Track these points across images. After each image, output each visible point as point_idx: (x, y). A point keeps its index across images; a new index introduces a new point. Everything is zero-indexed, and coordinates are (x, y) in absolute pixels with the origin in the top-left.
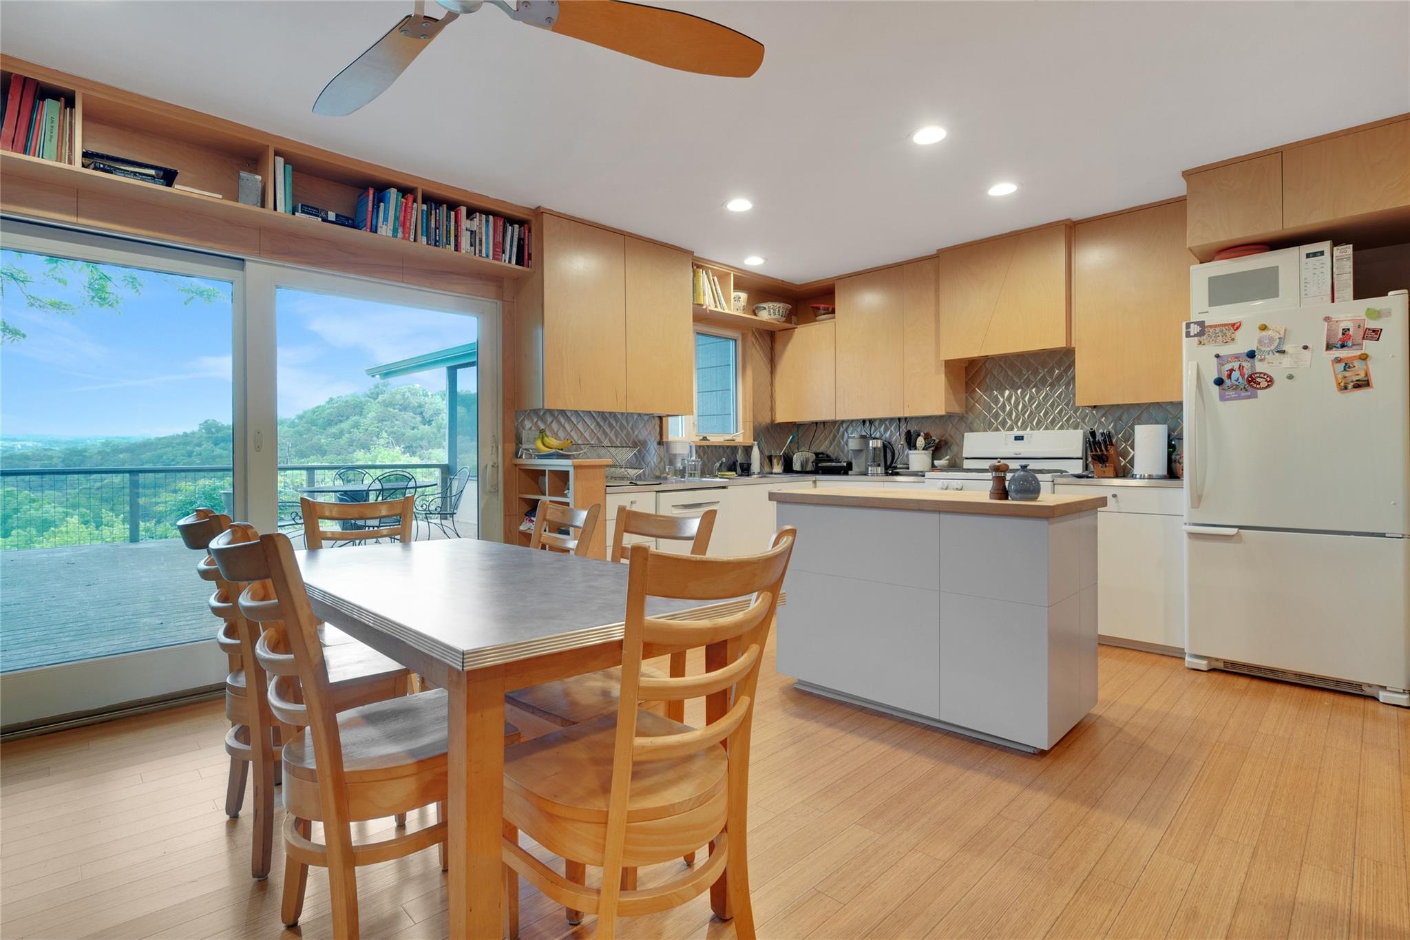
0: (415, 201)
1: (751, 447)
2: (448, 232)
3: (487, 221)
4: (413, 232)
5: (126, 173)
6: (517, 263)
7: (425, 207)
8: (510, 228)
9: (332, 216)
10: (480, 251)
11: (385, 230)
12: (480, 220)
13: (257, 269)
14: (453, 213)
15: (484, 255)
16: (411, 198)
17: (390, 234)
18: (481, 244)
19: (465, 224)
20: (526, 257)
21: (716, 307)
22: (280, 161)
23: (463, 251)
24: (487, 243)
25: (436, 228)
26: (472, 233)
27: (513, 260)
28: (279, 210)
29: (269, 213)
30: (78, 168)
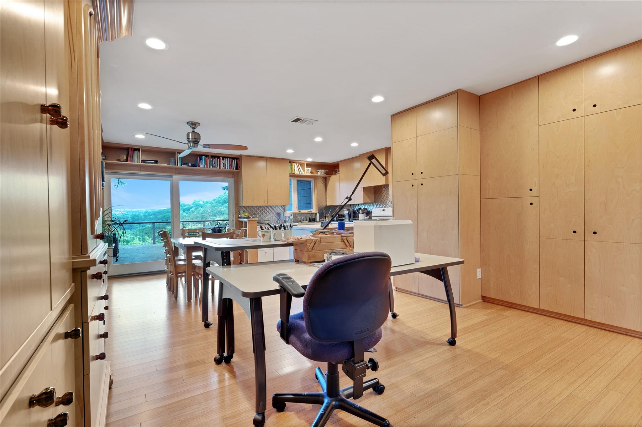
0: (209, 158)
1: (317, 214)
2: (217, 164)
3: (227, 160)
4: (208, 165)
5: (149, 163)
6: (236, 169)
7: (211, 159)
8: (233, 161)
9: (190, 165)
10: (226, 168)
11: (202, 166)
12: (226, 160)
13: (176, 177)
14: (218, 159)
15: (227, 168)
16: (208, 157)
17: (203, 167)
18: (226, 166)
19: (222, 161)
20: (238, 167)
21: (299, 173)
22: (178, 155)
23: (221, 168)
24: (228, 165)
25: (214, 164)
26: (224, 163)
27: (235, 168)
28: (179, 165)
29: (176, 166)
30: (141, 163)
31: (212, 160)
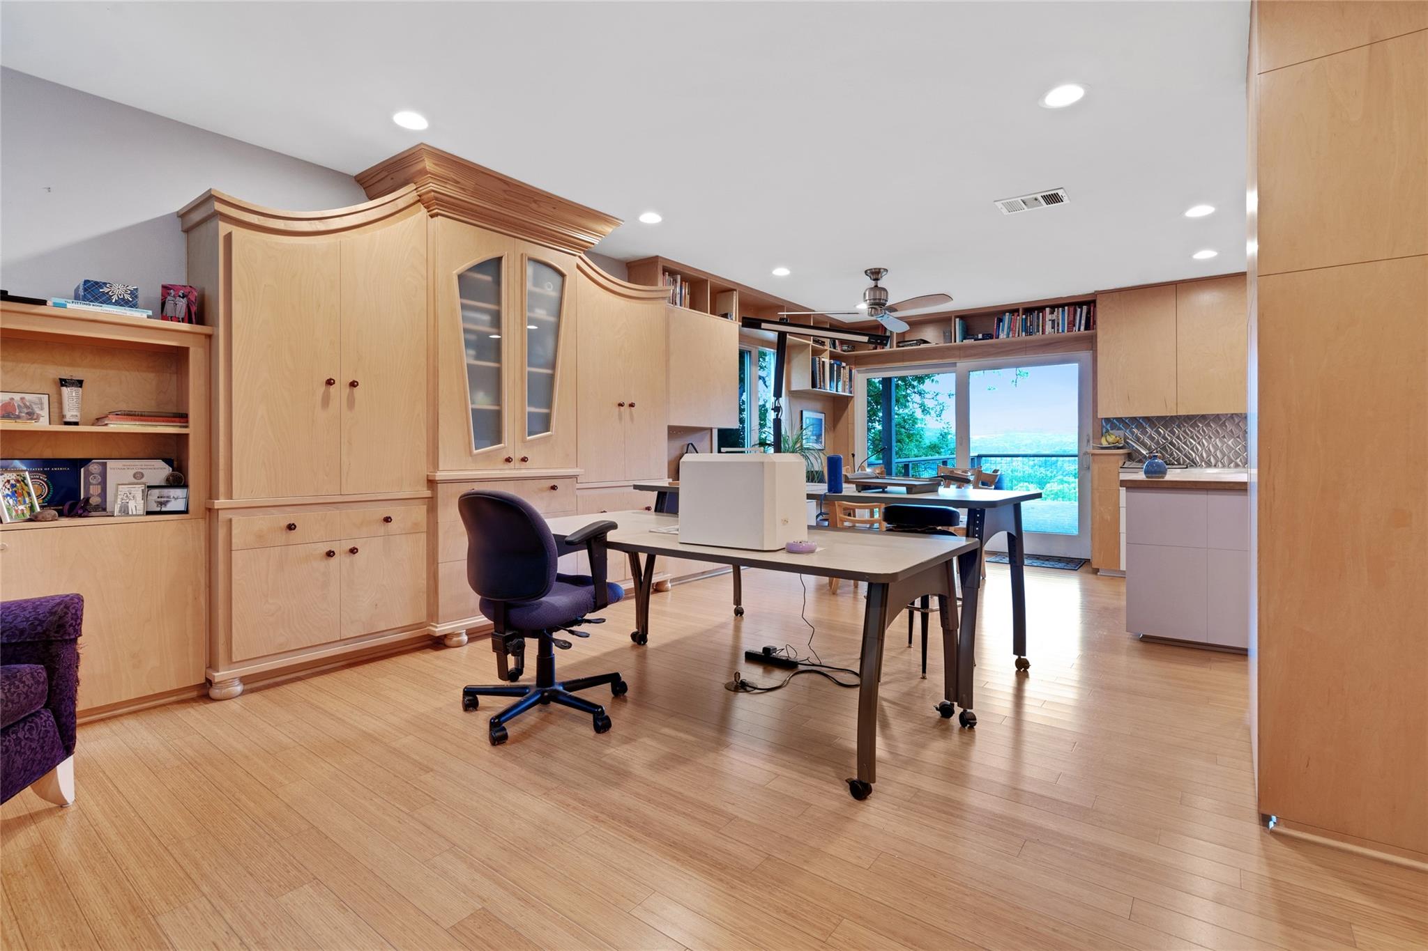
0: (1018, 315)
2: (1038, 326)
3: (1063, 311)
4: (1017, 332)
5: (908, 345)
6: (1086, 328)
7: (1024, 317)
8: (1079, 310)
9: (980, 336)
10: (1058, 330)
11: (1003, 336)
12: (1058, 312)
13: (962, 365)
14: (1041, 314)
15: (1060, 331)
16: (1016, 314)
17: (1005, 337)
18: (1058, 326)
19: (1048, 317)
20: (1092, 324)
22: (957, 320)
23: (1047, 333)
24: (1063, 324)
25: (1032, 325)
26: (1053, 321)
27: (1082, 328)
28: (957, 341)
29: (953, 344)
30: (895, 348)
31: (1026, 319)
